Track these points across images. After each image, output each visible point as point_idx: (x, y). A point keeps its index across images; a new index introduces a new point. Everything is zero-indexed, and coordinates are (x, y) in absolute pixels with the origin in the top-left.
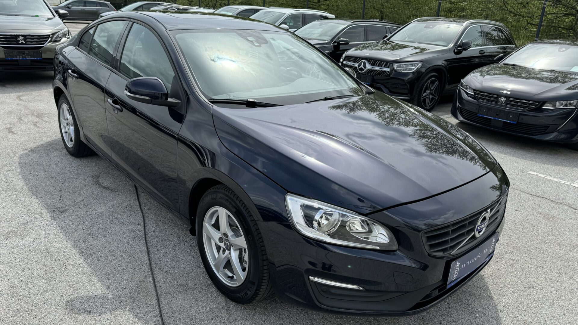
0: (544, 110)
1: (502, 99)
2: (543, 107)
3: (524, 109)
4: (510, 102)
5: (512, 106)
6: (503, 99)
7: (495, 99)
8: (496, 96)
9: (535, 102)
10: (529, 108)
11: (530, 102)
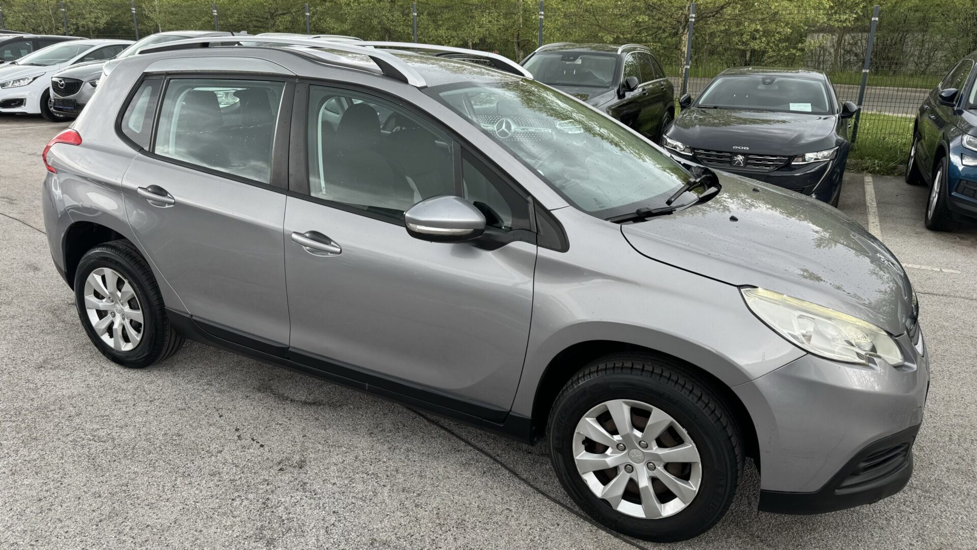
0: (793, 167)
1: (738, 158)
2: (793, 163)
3: (772, 168)
4: (750, 161)
5: (754, 166)
6: (740, 158)
7: (728, 159)
8: (729, 155)
9: (784, 156)
10: (776, 166)
11: (778, 158)
